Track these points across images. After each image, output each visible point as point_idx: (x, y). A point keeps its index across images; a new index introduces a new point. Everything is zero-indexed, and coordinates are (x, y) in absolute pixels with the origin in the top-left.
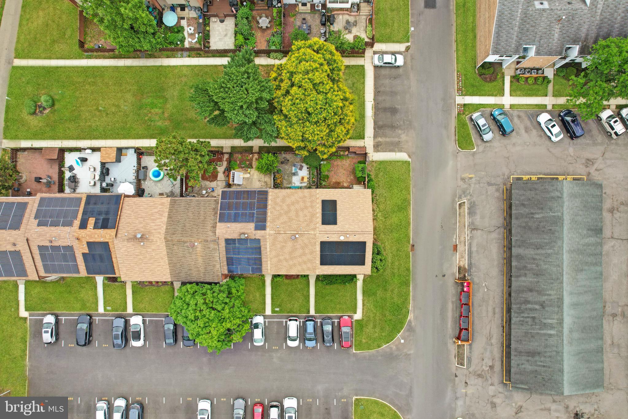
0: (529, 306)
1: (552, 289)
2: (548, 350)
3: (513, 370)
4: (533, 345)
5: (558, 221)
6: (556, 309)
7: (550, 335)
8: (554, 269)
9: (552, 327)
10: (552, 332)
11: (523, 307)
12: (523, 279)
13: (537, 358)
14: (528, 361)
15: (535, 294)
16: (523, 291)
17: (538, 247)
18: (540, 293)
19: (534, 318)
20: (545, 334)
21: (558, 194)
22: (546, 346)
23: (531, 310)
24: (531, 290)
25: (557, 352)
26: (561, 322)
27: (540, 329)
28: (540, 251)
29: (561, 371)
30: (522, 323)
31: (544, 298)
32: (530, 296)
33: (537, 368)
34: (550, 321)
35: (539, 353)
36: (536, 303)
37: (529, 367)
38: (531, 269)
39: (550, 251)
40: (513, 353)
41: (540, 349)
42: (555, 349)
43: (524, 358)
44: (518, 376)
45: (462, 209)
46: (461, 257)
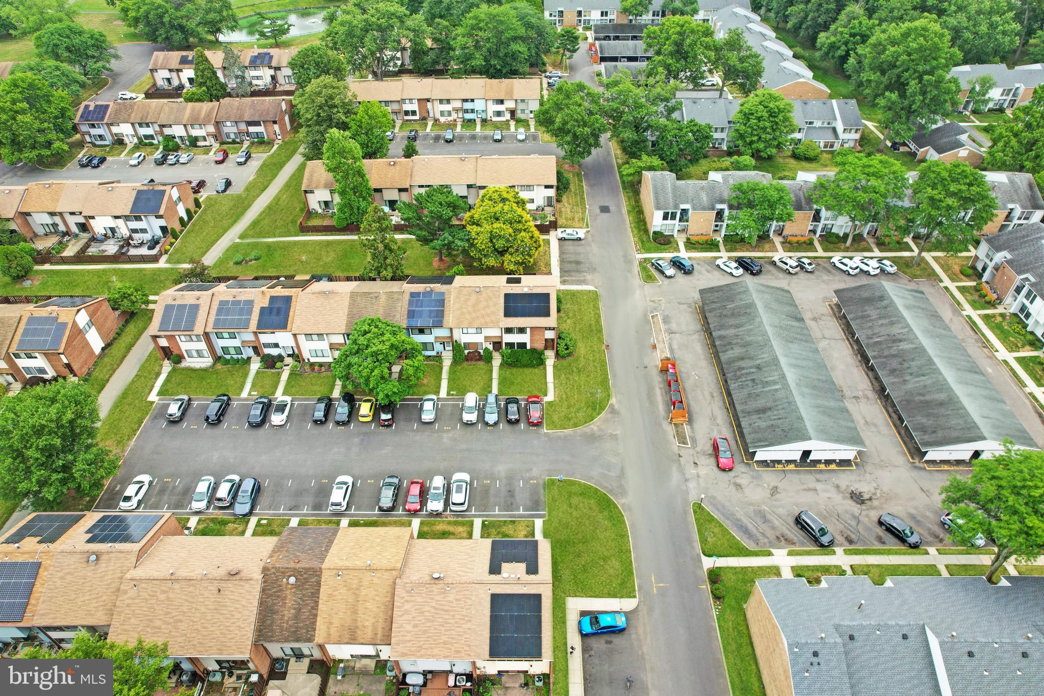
0: (743, 372)
1: (763, 353)
2: (778, 403)
3: (745, 431)
4: (761, 403)
5: (752, 305)
6: (774, 368)
7: (776, 390)
8: (760, 338)
9: (775, 383)
10: (777, 387)
11: (738, 373)
12: (731, 352)
13: (769, 413)
14: (760, 418)
15: (747, 361)
16: (734, 361)
17: (737, 326)
18: (751, 358)
19: (753, 380)
20: (770, 391)
21: (743, 289)
22: (775, 401)
23: (747, 374)
24: (742, 359)
25: (790, 403)
26: (783, 377)
27: (763, 387)
28: (740, 329)
29: (800, 418)
30: (742, 387)
31: (758, 362)
32: (742, 364)
33: (773, 422)
34: (773, 378)
35: (770, 409)
36: (751, 367)
37: (763, 424)
38: (737, 343)
39: (750, 327)
40: (740, 415)
41: (769, 405)
42: (785, 400)
43: (754, 417)
44: (753, 436)
45: (655, 319)
46: (662, 352)
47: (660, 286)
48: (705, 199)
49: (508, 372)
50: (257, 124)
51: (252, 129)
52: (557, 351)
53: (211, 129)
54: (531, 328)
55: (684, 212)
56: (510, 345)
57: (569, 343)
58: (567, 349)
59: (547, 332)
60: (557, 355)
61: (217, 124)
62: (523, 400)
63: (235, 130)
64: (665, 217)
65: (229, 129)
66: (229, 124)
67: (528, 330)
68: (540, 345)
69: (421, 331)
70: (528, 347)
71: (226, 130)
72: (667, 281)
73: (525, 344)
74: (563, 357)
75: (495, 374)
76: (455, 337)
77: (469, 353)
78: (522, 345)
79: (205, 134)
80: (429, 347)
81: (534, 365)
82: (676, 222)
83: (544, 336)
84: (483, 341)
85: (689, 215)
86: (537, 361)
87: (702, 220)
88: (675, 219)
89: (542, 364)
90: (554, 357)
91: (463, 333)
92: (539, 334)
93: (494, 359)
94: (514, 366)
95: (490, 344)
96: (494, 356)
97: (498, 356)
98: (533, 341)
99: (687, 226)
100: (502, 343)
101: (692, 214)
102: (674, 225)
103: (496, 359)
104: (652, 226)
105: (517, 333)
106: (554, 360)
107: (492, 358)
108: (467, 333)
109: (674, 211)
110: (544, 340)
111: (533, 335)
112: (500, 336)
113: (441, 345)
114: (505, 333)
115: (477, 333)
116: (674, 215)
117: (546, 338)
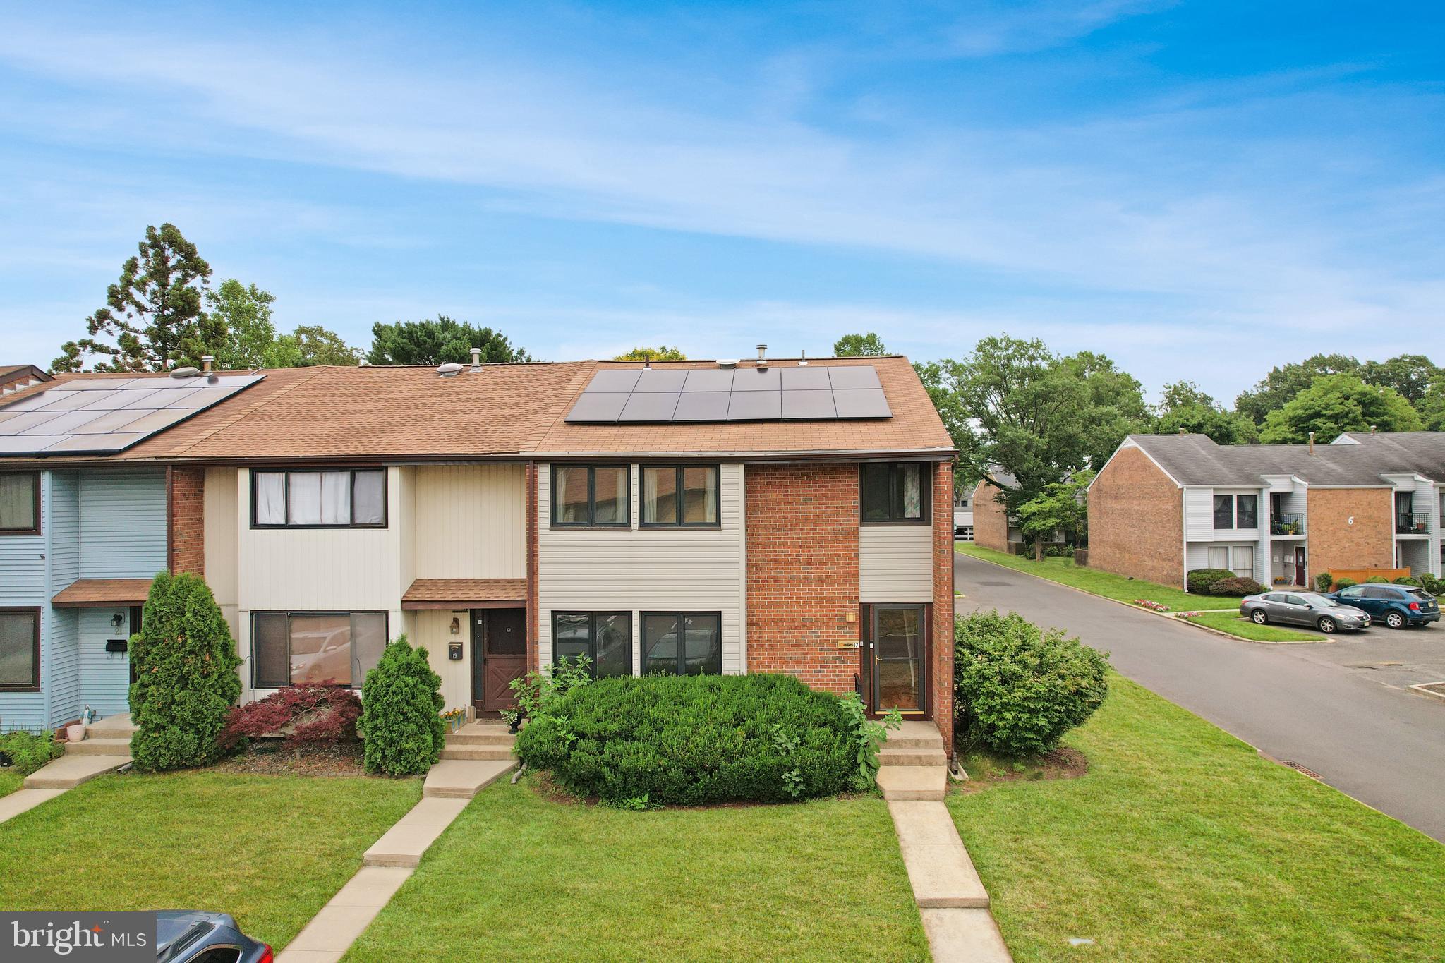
47: (1334, 645)
48: (1332, 465)
54: (756, 470)
55: (1282, 502)
59: (874, 541)
64: (1222, 521)
67: (733, 484)
68: (822, 672)
70: (734, 662)
73: (706, 630)
74: (1014, 755)
81: (781, 768)
82: (1261, 534)
83: (853, 576)
84: (393, 606)
85: (1300, 505)
86: (802, 736)
87: (1350, 521)
88: (1254, 525)
89: (847, 789)
90: (941, 753)
91: (261, 521)
92: (818, 555)
93: (454, 756)
94: (599, 777)
95: (455, 653)
96: (465, 740)
97: (498, 740)
98: (767, 633)
99: (1301, 551)
100: (534, 610)
101: (1310, 500)
102: (1253, 546)
103: (470, 756)
104: (1181, 550)
105: (643, 525)
106: (944, 769)
107: (437, 743)
108: (283, 522)
109: (1247, 488)
110: (851, 617)
111: (768, 569)
112: (523, 574)
113: (118, 656)
114: (555, 525)
115: (353, 525)
116: (1248, 507)
117: (863, 600)
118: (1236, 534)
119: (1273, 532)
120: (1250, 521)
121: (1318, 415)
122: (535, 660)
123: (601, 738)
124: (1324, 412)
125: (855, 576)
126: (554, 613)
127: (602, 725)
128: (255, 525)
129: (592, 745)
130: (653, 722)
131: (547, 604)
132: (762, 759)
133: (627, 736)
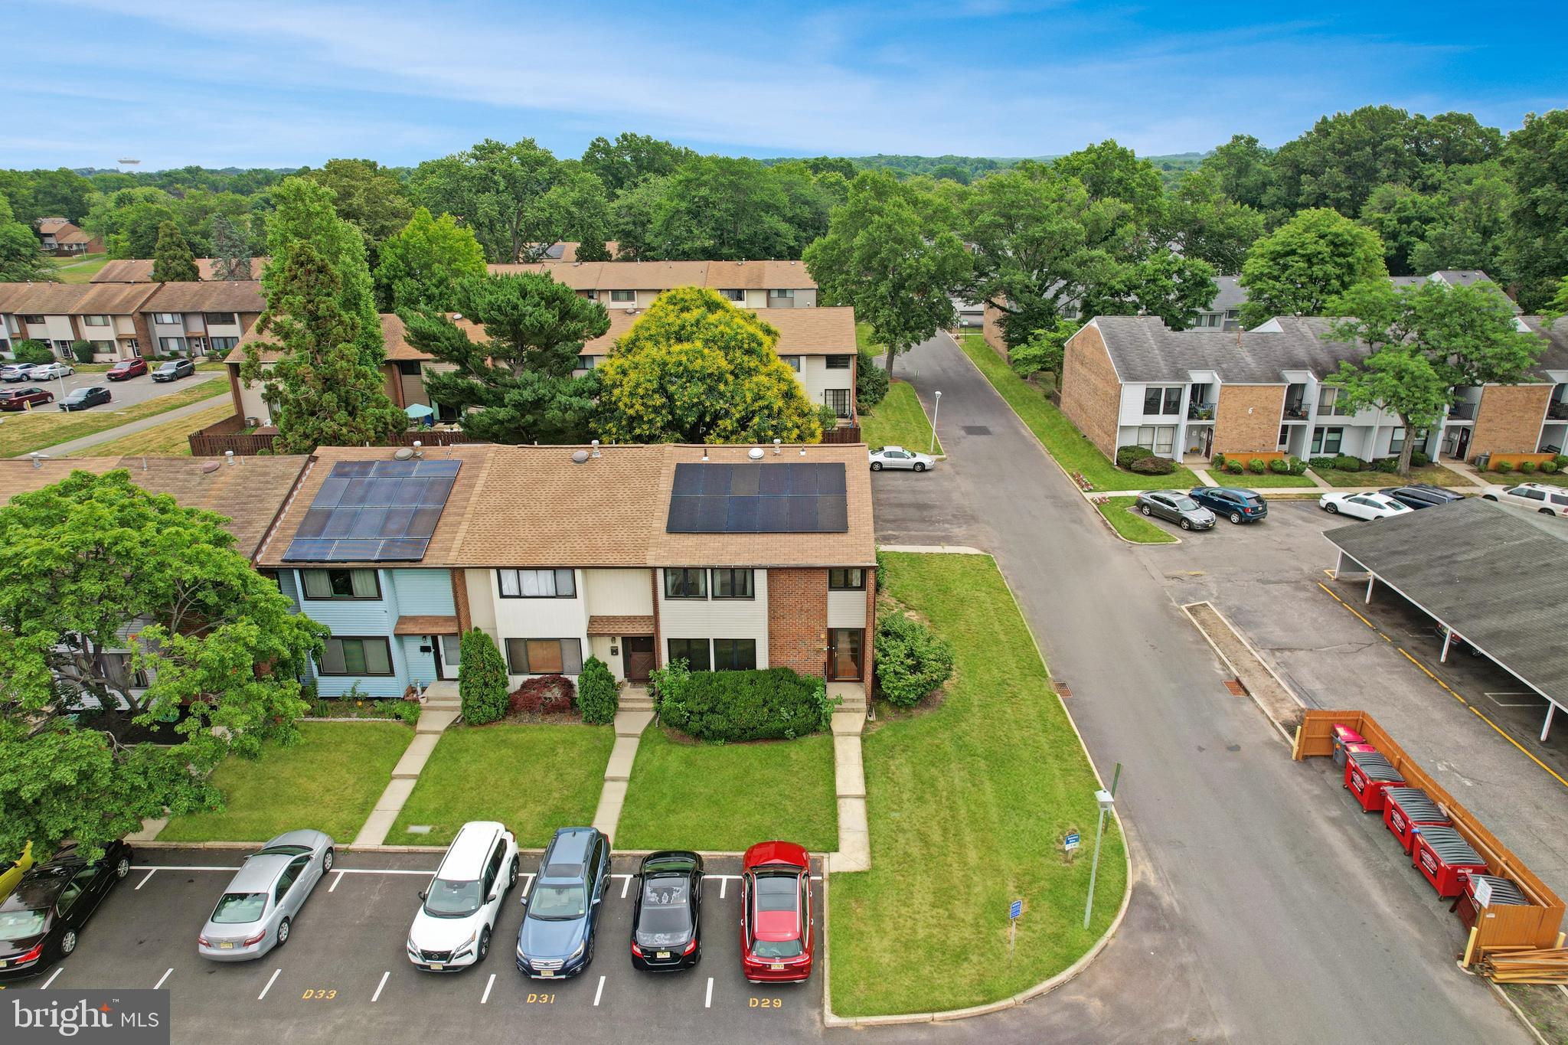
5: (1550, 547)
21: (1481, 516)
45: (1204, 614)
46: (1275, 700)
47: (1179, 547)
48: (1249, 359)
49: (675, 757)
50: (226, 318)
51: (216, 330)
52: (877, 681)
53: (128, 327)
54: (773, 571)
55: (1200, 392)
56: (690, 651)
57: (921, 647)
58: (916, 668)
59: (836, 598)
60: (877, 696)
61: (144, 317)
62: (723, 866)
63: (179, 331)
64: (1151, 407)
65: (168, 328)
66: (168, 318)
67: (761, 579)
68: (808, 661)
69: (341, 583)
70: (762, 662)
71: (160, 331)
72: (1196, 539)
73: (747, 648)
74: (901, 705)
75: (621, 763)
76: (478, 619)
77: (525, 685)
78: (738, 654)
79: (113, 338)
80: (374, 656)
81: (785, 729)
82: (1180, 420)
83: (824, 616)
84: (582, 634)
85: (1215, 396)
86: (795, 710)
87: (1250, 411)
88: (1176, 412)
89: (815, 731)
90: (863, 706)
91: (505, 593)
92: (806, 606)
93: (623, 710)
94: (701, 732)
95: (614, 652)
96: (627, 700)
97: (643, 700)
98: (780, 642)
99: (1210, 430)
100: (658, 639)
101: (1222, 394)
102: (1174, 428)
103: (631, 710)
104: (1115, 432)
105: (714, 597)
106: (863, 716)
107: (616, 705)
108: (517, 594)
109: (1175, 384)
110: (823, 636)
111: (780, 612)
112: (651, 613)
113: (427, 654)
114: (667, 597)
115: (557, 596)
116: (1174, 398)
117: (831, 626)
118: (1161, 419)
119: (1191, 416)
120: (1173, 408)
121: (1293, 252)
122: (660, 662)
123: (701, 714)
124: (1299, 251)
125: (826, 616)
126: (669, 640)
127: (701, 706)
128: (502, 596)
129: (697, 718)
130: (724, 704)
131: (666, 634)
132: (778, 725)
133: (712, 710)
